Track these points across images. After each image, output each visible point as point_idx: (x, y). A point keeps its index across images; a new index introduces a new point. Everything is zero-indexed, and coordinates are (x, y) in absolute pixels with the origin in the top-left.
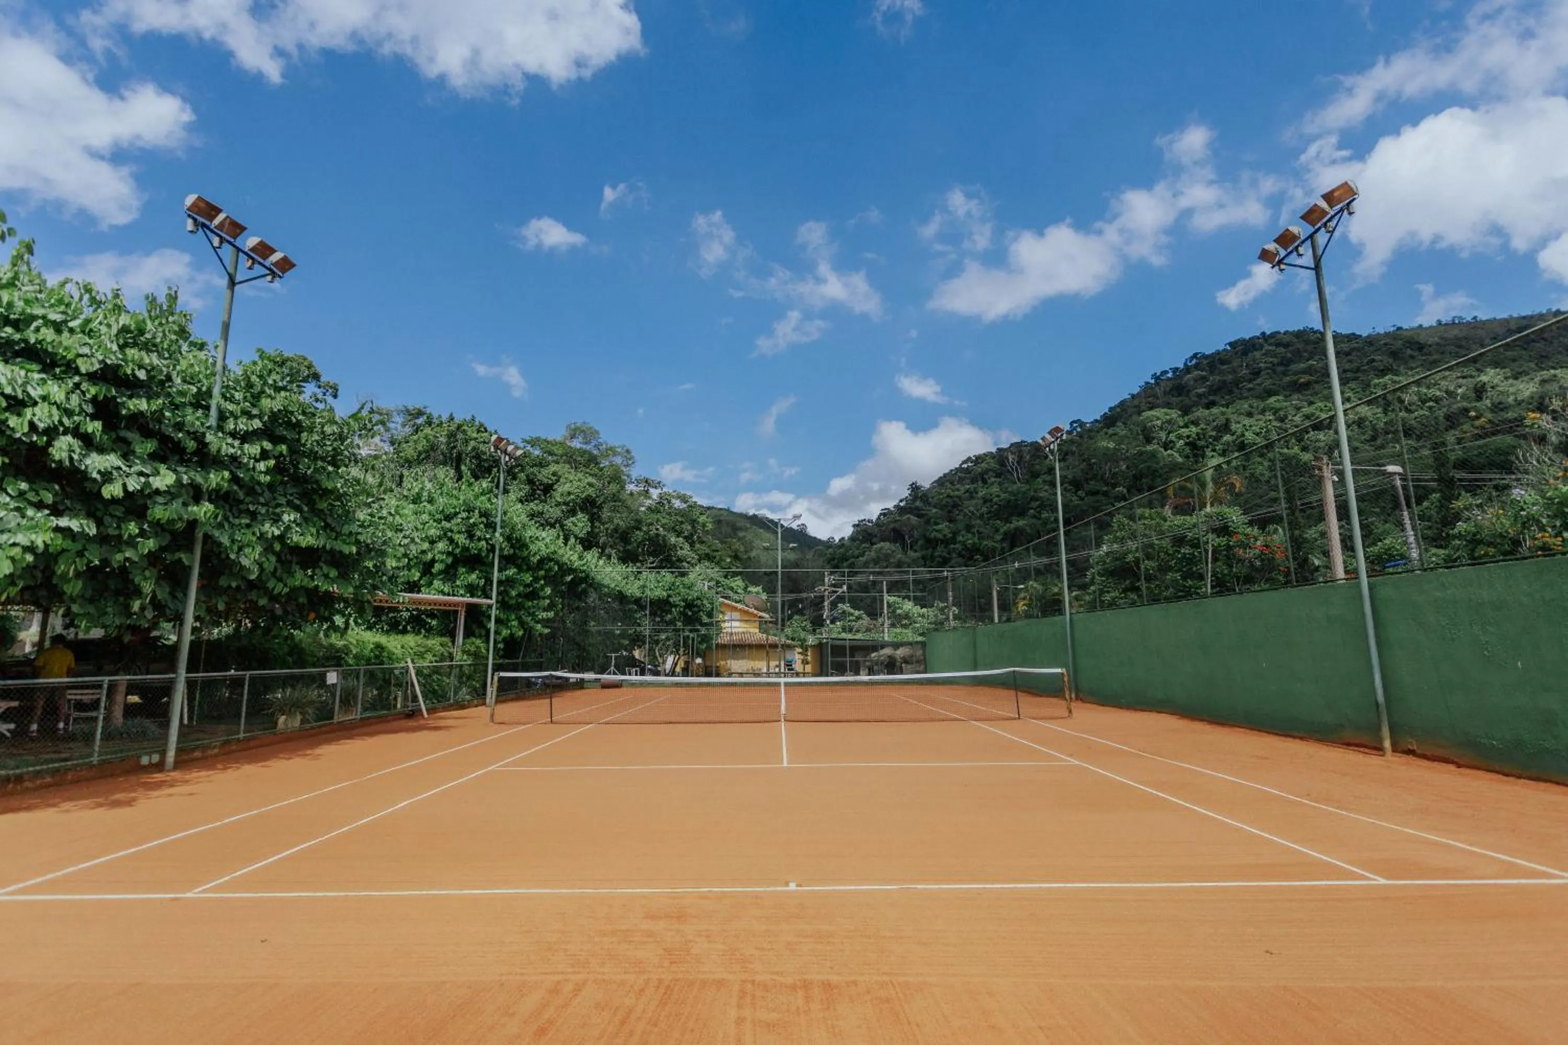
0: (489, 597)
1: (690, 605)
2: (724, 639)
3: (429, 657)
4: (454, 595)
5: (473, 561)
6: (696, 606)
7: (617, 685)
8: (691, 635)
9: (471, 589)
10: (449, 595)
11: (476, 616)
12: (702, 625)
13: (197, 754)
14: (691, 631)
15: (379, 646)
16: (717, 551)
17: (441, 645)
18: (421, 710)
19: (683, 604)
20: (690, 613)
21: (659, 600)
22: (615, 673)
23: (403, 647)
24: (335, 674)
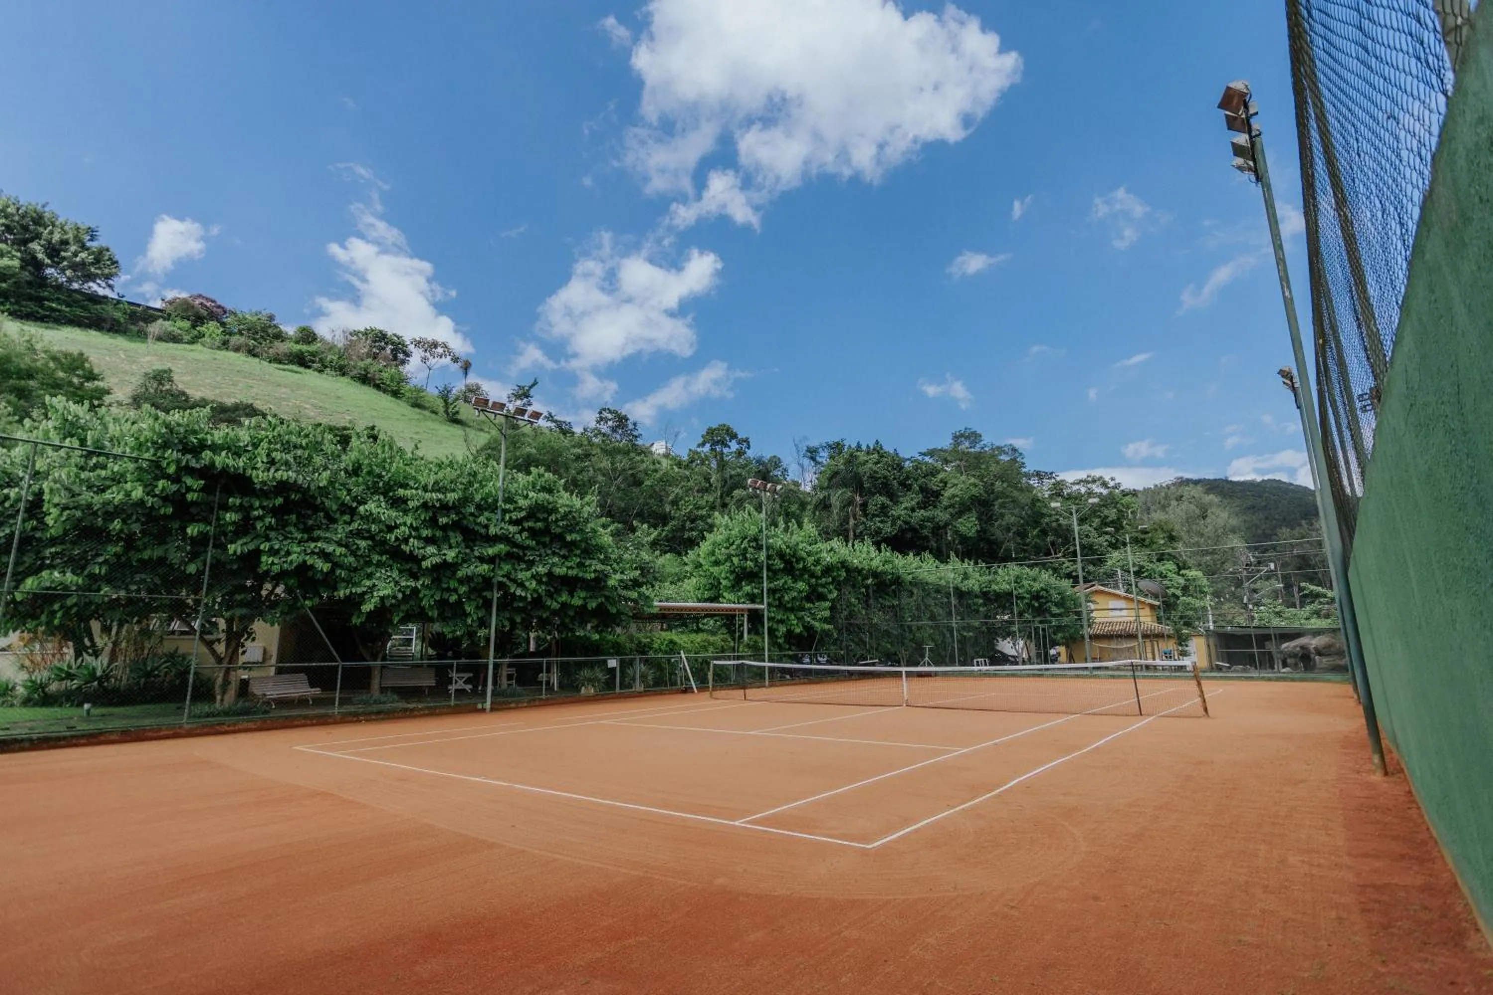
0: (762, 602)
1: (1036, 596)
2: (1096, 630)
3: (711, 649)
4: (739, 603)
5: (752, 576)
6: (1042, 597)
7: (928, 675)
8: (1041, 626)
9: (752, 598)
10: (734, 603)
11: (755, 617)
12: (1054, 615)
13: (513, 705)
14: (1041, 622)
15: (671, 642)
16: (1147, 533)
17: (722, 640)
18: (692, 688)
19: (1028, 596)
20: (1036, 605)
21: (1005, 592)
22: (929, 665)
23: (692, 642)
24: (615, 661)
